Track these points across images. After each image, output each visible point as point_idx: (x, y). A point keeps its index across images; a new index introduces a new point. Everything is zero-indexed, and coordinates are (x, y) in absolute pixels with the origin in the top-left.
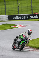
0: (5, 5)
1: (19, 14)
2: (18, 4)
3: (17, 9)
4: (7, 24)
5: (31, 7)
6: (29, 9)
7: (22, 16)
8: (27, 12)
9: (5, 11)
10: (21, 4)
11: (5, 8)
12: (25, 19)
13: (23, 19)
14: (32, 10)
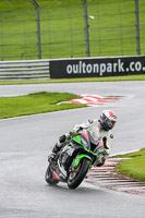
0: (38, 21)
1: (88, 54)
2: (86, 17)
3: (81, 37)
4: (44, 93)
5: (135, 28)
6: (128, 36)
7: (99, 61)
8: (119, 48)
9: (39, 44)
10: (97, 17)
11: (38, 32)
12: (113, 74)
13: (106, 74)
14: (138, 38)
